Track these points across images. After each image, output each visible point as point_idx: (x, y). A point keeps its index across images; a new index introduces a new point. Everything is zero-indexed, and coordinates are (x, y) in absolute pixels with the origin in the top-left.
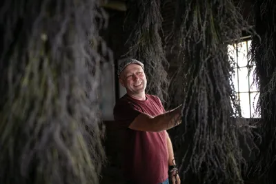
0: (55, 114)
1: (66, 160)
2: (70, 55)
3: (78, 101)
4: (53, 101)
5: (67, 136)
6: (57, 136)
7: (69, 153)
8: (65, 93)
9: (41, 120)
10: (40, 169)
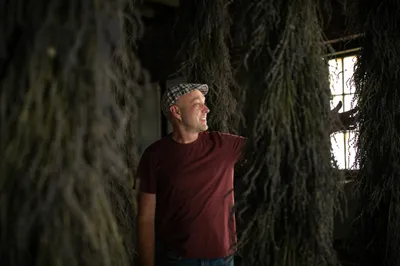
0: (66, 163)
1: (81, 227)
2: (88, 77)
3: (100, 144)
4: (64, 143)
5: (83, 194)
6: (69, 192)
7: (85, 218)
8: (81, 131)
9: (46, 171)
10: (44, 240)
